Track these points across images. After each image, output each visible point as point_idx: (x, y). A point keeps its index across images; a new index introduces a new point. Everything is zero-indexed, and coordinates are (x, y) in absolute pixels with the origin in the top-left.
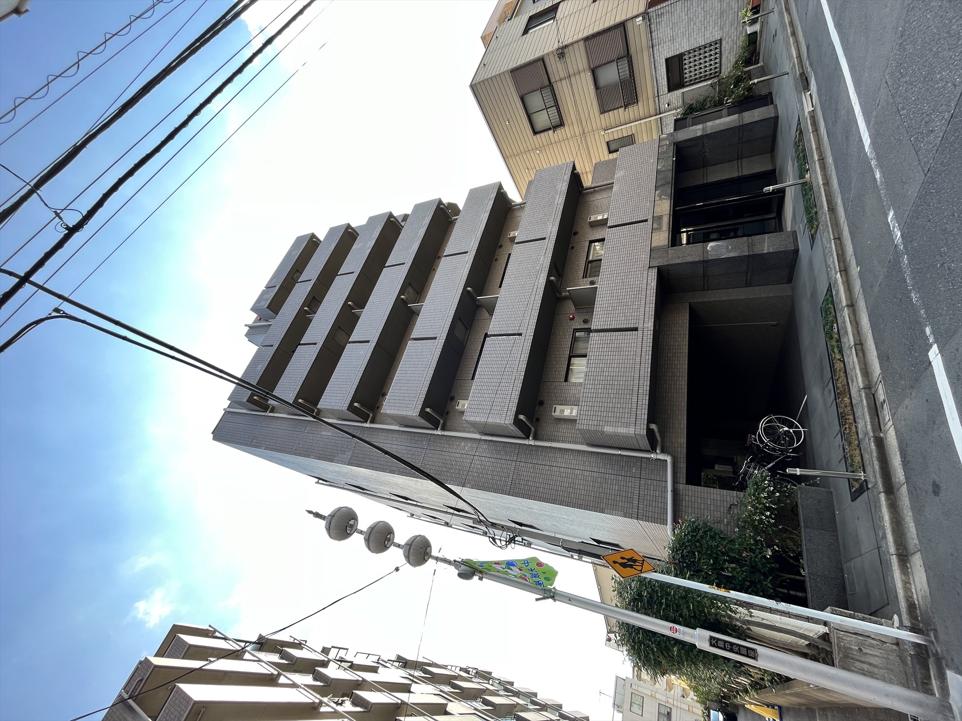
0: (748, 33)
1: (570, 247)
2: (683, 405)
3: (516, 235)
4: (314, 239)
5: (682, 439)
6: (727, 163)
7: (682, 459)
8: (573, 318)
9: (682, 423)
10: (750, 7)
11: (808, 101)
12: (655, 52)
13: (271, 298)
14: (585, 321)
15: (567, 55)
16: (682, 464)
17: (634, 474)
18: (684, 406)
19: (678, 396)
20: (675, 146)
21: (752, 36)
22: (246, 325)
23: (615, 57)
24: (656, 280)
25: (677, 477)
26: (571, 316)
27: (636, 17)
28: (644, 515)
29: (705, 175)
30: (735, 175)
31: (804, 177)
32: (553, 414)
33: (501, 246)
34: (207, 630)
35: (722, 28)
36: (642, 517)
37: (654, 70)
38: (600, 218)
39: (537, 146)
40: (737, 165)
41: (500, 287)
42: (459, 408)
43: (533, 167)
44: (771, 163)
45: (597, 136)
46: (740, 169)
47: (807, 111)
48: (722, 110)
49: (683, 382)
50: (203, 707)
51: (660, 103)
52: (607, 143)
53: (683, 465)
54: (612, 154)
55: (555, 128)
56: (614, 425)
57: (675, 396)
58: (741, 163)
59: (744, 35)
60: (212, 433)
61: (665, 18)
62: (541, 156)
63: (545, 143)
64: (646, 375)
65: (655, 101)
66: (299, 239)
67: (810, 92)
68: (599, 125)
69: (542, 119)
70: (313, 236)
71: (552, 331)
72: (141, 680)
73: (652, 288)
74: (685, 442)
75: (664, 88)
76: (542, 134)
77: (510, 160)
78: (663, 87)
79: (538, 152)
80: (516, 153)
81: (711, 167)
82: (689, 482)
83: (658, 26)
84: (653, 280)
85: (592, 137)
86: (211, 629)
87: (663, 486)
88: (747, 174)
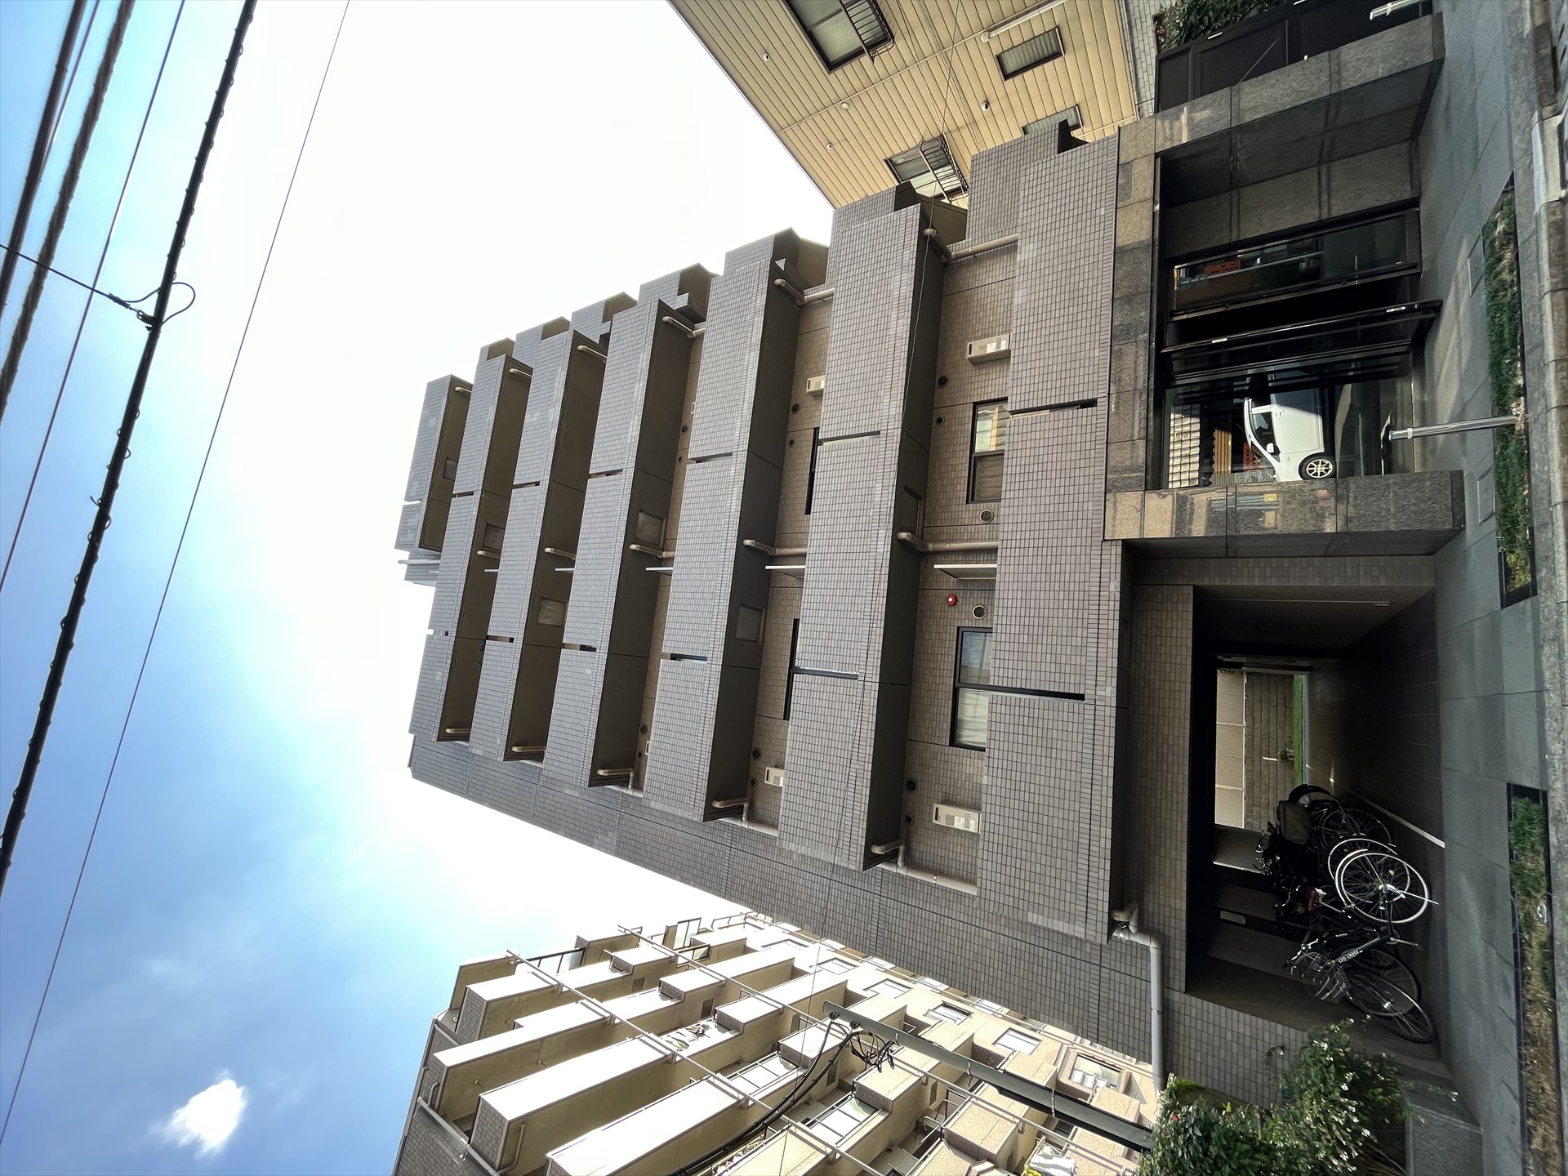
1: (935, 419)
2: (1179, 828)
3: (822, 386)
4: (457, 389)
5: (1178, 901)
6: (1292, 176)
7: (1178, 942)
8: (956, 601)
9: (1178, 868)
11: (1549, 159)
13: (421, 523)
14: (979, 612)
16: (1178, 952)
17: (1088, 956)
18: (1182, 832)
19: (1169, 807)
20: (1159, 160)
22: (400, 562)
24: (1119, 576)
25: (1168, 977)
26: (950, 600)
28: (1110, 1037)
29: (1235, 217)
31: (1506, 411)
32: (934, 821)
33: (796, 408)
34: (507, 958)
36: (1105, 1040)
38: (991, 348)
39: (841, 93)
40: (1316, 181)
41: (808, 511)
42: (771, 782)
43: (840, 137)
44: (1407, 177)
45: (971, 46)
46: (1324, 197)
47: (1544, 201)
48: (1284, 19)
49: (1181, 776)
50: (523, 1123)
52: (999, 58)
53: (1180, 955)
54: (1010, 80)
55: (872, 47)
56: (1046, 913)
57: (1164, 806)
58: (1329, 175)
60: (409, 766)
62: (852, 111)
63: (857, 85)
64: (1104, 814)
66: (432, 387)
67: (1559, 118)
68: (974, 22)
69: (840, 36)
70: (454, 381)
71: (918, 629)
72: (438, 1085)
73: (1112, 597)
74: (1184, 907)
76: (847, 68)
77: (790, 133)
79: (845, 106)
80: (797, 117)
81: (1249, 189)
82: (1190, 989)
84: (1113, 575)
85: (961, 50)
86: (510, 955)
87: (1143, 988)
88: (1342, 213)
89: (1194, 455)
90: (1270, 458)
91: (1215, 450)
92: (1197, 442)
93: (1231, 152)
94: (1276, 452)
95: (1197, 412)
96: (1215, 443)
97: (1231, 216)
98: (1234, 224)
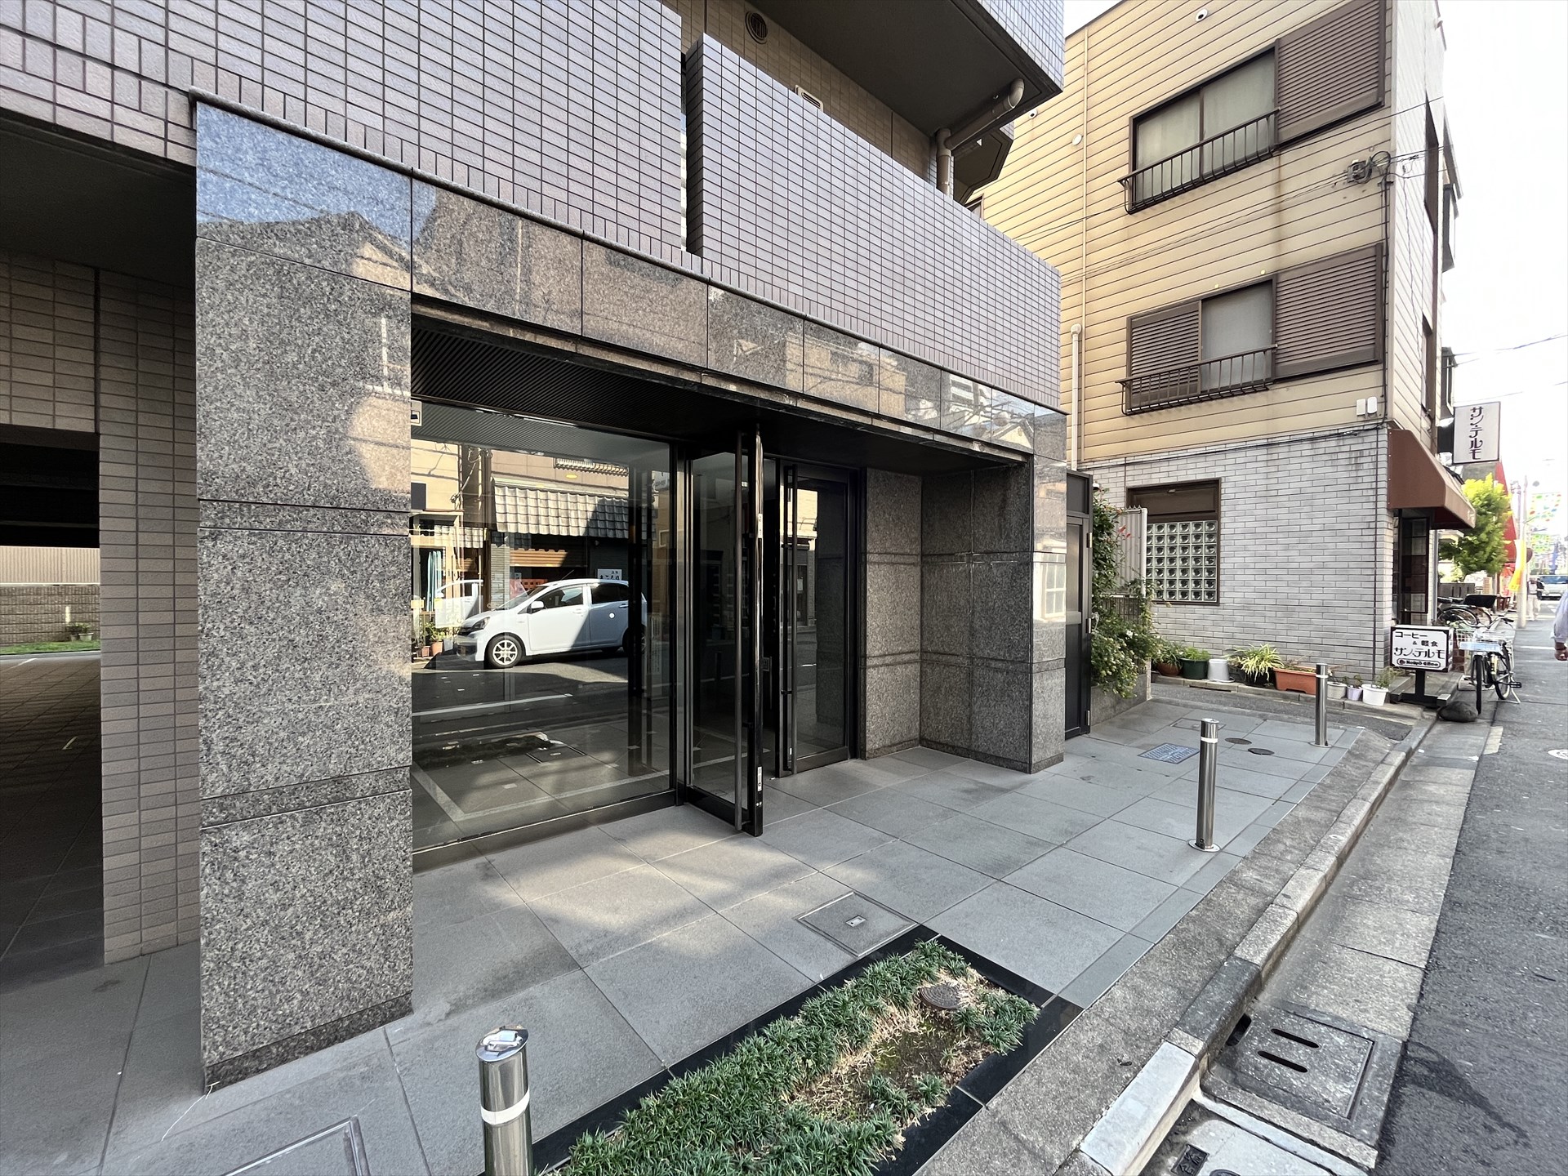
0: (1211, 661)
10: (1278, 667)
12: (1250, 453)
15: (1354, 192)
21: (1201, 668)
23: (1284, 344)
27: (1384, 396)
29: (894, 559)
30: (875, 644)
35: (1247, 606)
37: (1202, 450)
40: (905, 649)
44: (887, 742)
46: (889, 660)
48: (1080, 609)
51: (1106, 471)
58: (909, 662)
59: (1210, 652)
61: (1342, 475)
65: (1116, 457)
68: (1100, 316)
75: (1142, 477)
76: (1127, 145)
78: (1146, 477)
79: (1076, 141)
81: (918, 577)
83: (1326, 457)
88: (868, 680)
89: (538, 529)
90: (524, 605)
91: (542, 551)
92: (554, 532)
93: (987, 553)
94: (530, 610)
95: (592, 533)
96: (551, 552)
97: (895, 554)
98: (887, 558)
